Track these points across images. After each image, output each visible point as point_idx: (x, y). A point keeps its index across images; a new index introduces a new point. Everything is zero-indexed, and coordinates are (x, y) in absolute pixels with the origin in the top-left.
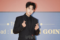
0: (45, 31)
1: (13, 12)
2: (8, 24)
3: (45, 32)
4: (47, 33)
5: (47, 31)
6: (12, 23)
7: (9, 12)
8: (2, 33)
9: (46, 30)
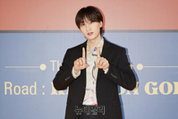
0: (151, 86)
1: (57, 31)
2: (43, 67)
3: (151, 91)
5: (158, 86)
6: (56, 64)
7: (45, 32)
8: (25, 92)
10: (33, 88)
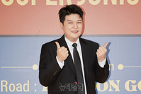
0: (131, 84)
3: (131, 88)
4: (134, 89)
5: (136, 84)
7: (37, 36)
9: (134, 82)
10: (26, 86)
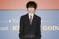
2: (10, 21)
4: (46, 29)
6: (14, 20)
8: (4, 29)
9: (46, 27)
10: (7, 28)
